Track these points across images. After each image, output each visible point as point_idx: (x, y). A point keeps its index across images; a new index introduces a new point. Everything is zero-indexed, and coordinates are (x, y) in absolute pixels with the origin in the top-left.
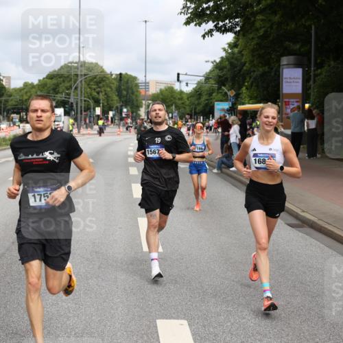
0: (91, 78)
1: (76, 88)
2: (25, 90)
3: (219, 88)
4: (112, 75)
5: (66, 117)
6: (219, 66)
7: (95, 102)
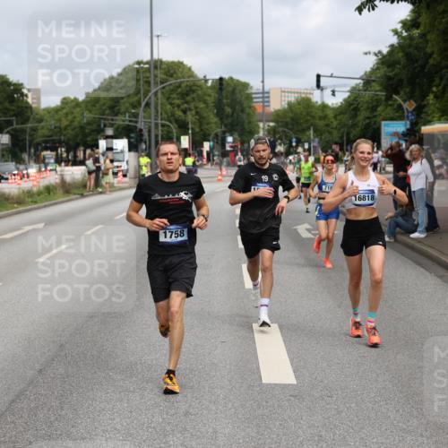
0: (171, 87)
1: (148, 105)
2: (64, 111)
3: (389, 98)
4: (206, 81)
5: (132, 154)
6: (386, 61)
7: (180, 127)
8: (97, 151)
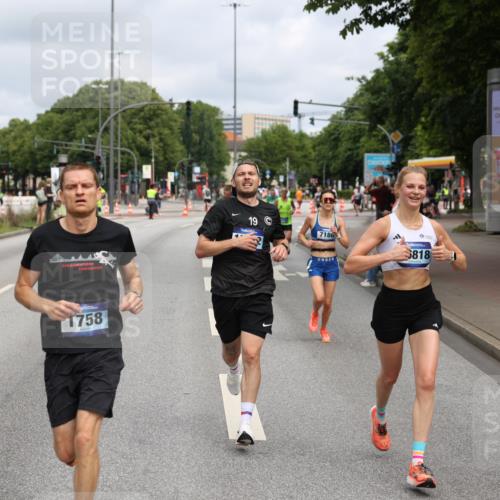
1: (106, 129)
2: (13, 134)
3: (373, 128)
6: (371, 87)
7: (141, 155)
8: (48, 179)
